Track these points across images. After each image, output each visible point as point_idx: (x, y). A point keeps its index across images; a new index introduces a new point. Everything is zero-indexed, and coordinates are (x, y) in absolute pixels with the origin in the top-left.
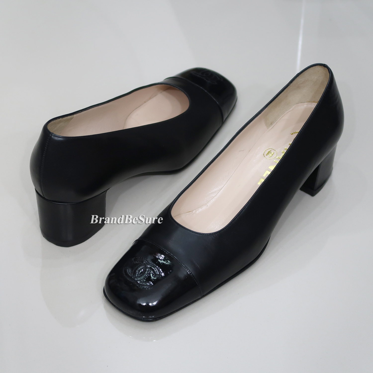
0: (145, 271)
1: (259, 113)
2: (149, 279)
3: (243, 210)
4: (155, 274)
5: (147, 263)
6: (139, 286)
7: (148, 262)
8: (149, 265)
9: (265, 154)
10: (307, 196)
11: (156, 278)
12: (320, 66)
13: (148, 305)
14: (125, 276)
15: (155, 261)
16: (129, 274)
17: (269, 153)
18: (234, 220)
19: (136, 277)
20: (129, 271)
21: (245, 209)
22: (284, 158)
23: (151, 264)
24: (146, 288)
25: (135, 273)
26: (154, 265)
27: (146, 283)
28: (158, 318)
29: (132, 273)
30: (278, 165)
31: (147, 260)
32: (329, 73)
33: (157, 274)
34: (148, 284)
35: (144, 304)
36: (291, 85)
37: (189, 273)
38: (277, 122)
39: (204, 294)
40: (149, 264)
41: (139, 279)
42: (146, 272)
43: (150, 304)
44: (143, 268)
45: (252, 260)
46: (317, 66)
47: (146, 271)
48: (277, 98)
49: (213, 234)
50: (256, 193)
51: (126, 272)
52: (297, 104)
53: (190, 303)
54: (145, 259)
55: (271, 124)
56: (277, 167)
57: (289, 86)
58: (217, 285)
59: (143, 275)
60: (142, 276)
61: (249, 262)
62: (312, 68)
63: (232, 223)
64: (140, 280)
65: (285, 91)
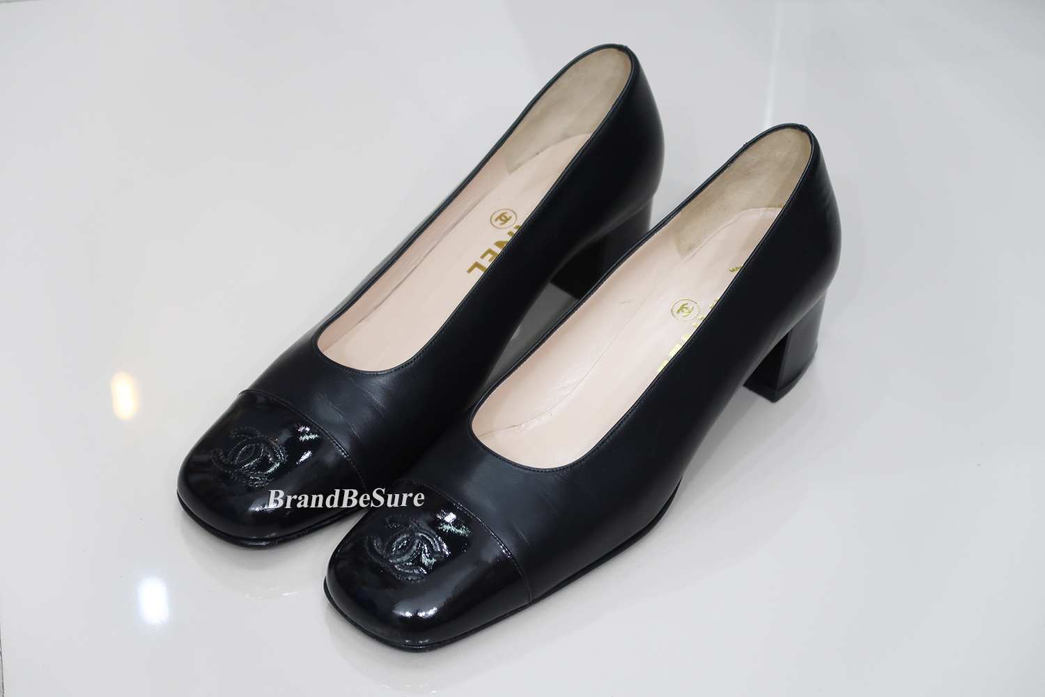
0: (410, 544)
1: (663, 223)
2: (417, 562)
3: (622, 422)
4: (432, 553)
5: (416, 528)
6: (398, 576)
7: (418, 525)
8: (421, 532)
9: (675, 311)
10: (762, 401)
11: (434, 560)
12: (793, 130)
13: (415, 617)
14: (369, 553)
15: (435, 524)
16: (377, 550)
17: (683, 307)
18: (603, 442)
19: (392, 557)
20: (377, 544)
21: (627, 419)
22: (711, 315)
23: (425, 530)
24: (412, 579)
25: (389, 549)
26: (431, 533)
27: (411, 570)
28: (435, 643)
29: (383, 547)
30: (699, 331)
31: (415, 522)
32: (811, 143)
33: (435, 552)
34: (416, 572)
35: (408, 614)
36: (732, 166)
37: (504, 551)
38: (701, 245)
39: (535, 598)
40: (421, 530)
41: (398, 560)
42: (415, 547)
43: (421, 614)
44: (407, 539)
45: (642, 528)
46: (785, 130)
47: (413, 544)
48: (702, 193)
49: (557, 470)
50: (651, 388)
51: (371, 545)
52: (745, 209)
53: (505, 615)
54: (412, 520)
55: (690, 249)
56: (697, 334)
57: (727, 170)
58: (563, 580)
59: (408, 551)
60: (404, 554)
61: (635, 533)
62: (775, 134)
63: (598, 448)
64: (399, 563)
65: (719, 178)
